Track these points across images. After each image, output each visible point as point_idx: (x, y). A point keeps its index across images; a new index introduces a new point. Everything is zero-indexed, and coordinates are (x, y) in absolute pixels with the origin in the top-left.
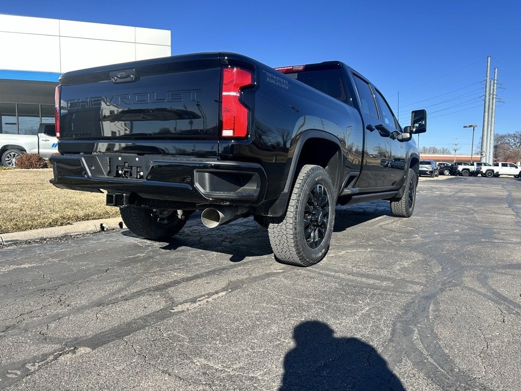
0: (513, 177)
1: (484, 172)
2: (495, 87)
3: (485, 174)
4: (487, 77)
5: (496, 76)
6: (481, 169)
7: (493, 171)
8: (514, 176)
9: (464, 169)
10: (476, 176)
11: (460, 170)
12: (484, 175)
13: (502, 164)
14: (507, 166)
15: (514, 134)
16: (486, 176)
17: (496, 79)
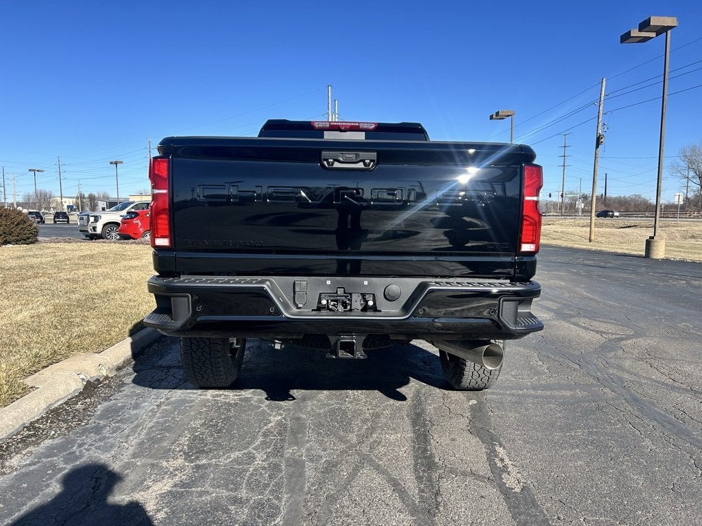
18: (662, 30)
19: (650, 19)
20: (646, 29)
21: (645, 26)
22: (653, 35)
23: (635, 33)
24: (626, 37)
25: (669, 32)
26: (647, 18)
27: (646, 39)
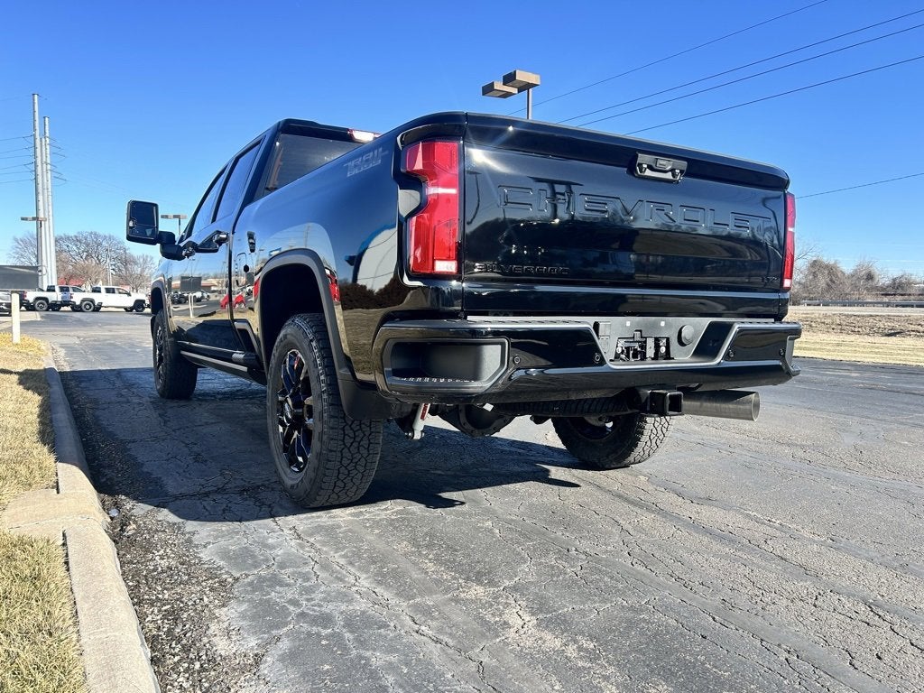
0: (123, 310)
1: (78, 303)
2: (48, 151)
3: (80, 306)
4: (35, 130)
5: (47, 131)
6: (71, 297)
7: (92, 301)
8: (126, 309)
9: (37, 299)
10: (58, 310)
11: (31, 300)
12: (76, 309)
13: (106, 289)
14: (114, 292)
15: (76, 237)
16: (81, 311)
17: (47, 135)
18: (525, 87)
19: (515, 72)
20: (510, 84)
21: (509, 79)
22: (515, 91)
23: (499, 86)
24: (488, 89)
25: (530, 90)
26: (512, 71)
27: (507, 95)
